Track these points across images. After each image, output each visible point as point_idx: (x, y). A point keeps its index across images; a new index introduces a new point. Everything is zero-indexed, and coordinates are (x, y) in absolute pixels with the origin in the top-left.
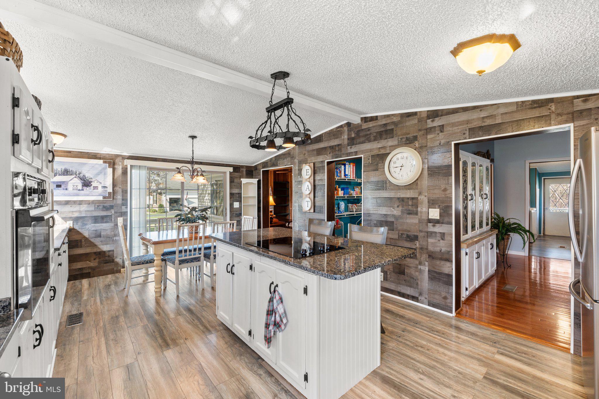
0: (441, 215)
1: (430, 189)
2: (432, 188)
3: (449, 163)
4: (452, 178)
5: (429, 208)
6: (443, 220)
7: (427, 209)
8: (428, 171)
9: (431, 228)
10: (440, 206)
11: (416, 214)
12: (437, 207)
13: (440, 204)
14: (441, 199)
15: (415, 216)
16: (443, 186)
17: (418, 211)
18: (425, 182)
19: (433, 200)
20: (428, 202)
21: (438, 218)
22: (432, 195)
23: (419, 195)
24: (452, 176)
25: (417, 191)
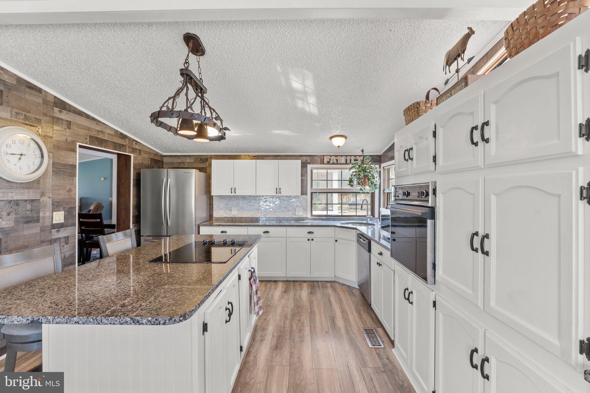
0: (65, 218)
1: (54, 189)
2: (57, 188)
3: (74, 163)
4: (76, 179)
5: (53, 211)
6: (67, 223)
7: (51, 212)
8: (53, 167)
9: (55, 234)
10: (64, 207)
11: (38, 220)
12: (62, 209)
13: (64, 206)
14: (66, 200)
15: (36, 224)
16: (68, 187)
17: (39, 216)
18: (50, 181)
19: (58, 202)
20: (52, 204)
21: (63, 221)
22: (56, 196)
23: (41, 197)
24: (76, 176)
25: (38, 191)
